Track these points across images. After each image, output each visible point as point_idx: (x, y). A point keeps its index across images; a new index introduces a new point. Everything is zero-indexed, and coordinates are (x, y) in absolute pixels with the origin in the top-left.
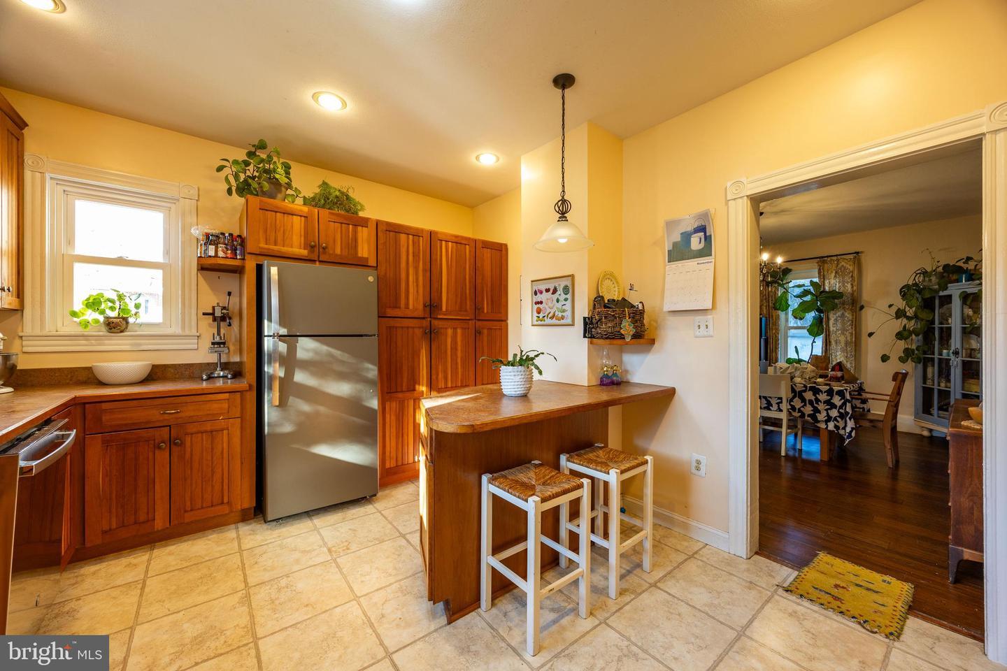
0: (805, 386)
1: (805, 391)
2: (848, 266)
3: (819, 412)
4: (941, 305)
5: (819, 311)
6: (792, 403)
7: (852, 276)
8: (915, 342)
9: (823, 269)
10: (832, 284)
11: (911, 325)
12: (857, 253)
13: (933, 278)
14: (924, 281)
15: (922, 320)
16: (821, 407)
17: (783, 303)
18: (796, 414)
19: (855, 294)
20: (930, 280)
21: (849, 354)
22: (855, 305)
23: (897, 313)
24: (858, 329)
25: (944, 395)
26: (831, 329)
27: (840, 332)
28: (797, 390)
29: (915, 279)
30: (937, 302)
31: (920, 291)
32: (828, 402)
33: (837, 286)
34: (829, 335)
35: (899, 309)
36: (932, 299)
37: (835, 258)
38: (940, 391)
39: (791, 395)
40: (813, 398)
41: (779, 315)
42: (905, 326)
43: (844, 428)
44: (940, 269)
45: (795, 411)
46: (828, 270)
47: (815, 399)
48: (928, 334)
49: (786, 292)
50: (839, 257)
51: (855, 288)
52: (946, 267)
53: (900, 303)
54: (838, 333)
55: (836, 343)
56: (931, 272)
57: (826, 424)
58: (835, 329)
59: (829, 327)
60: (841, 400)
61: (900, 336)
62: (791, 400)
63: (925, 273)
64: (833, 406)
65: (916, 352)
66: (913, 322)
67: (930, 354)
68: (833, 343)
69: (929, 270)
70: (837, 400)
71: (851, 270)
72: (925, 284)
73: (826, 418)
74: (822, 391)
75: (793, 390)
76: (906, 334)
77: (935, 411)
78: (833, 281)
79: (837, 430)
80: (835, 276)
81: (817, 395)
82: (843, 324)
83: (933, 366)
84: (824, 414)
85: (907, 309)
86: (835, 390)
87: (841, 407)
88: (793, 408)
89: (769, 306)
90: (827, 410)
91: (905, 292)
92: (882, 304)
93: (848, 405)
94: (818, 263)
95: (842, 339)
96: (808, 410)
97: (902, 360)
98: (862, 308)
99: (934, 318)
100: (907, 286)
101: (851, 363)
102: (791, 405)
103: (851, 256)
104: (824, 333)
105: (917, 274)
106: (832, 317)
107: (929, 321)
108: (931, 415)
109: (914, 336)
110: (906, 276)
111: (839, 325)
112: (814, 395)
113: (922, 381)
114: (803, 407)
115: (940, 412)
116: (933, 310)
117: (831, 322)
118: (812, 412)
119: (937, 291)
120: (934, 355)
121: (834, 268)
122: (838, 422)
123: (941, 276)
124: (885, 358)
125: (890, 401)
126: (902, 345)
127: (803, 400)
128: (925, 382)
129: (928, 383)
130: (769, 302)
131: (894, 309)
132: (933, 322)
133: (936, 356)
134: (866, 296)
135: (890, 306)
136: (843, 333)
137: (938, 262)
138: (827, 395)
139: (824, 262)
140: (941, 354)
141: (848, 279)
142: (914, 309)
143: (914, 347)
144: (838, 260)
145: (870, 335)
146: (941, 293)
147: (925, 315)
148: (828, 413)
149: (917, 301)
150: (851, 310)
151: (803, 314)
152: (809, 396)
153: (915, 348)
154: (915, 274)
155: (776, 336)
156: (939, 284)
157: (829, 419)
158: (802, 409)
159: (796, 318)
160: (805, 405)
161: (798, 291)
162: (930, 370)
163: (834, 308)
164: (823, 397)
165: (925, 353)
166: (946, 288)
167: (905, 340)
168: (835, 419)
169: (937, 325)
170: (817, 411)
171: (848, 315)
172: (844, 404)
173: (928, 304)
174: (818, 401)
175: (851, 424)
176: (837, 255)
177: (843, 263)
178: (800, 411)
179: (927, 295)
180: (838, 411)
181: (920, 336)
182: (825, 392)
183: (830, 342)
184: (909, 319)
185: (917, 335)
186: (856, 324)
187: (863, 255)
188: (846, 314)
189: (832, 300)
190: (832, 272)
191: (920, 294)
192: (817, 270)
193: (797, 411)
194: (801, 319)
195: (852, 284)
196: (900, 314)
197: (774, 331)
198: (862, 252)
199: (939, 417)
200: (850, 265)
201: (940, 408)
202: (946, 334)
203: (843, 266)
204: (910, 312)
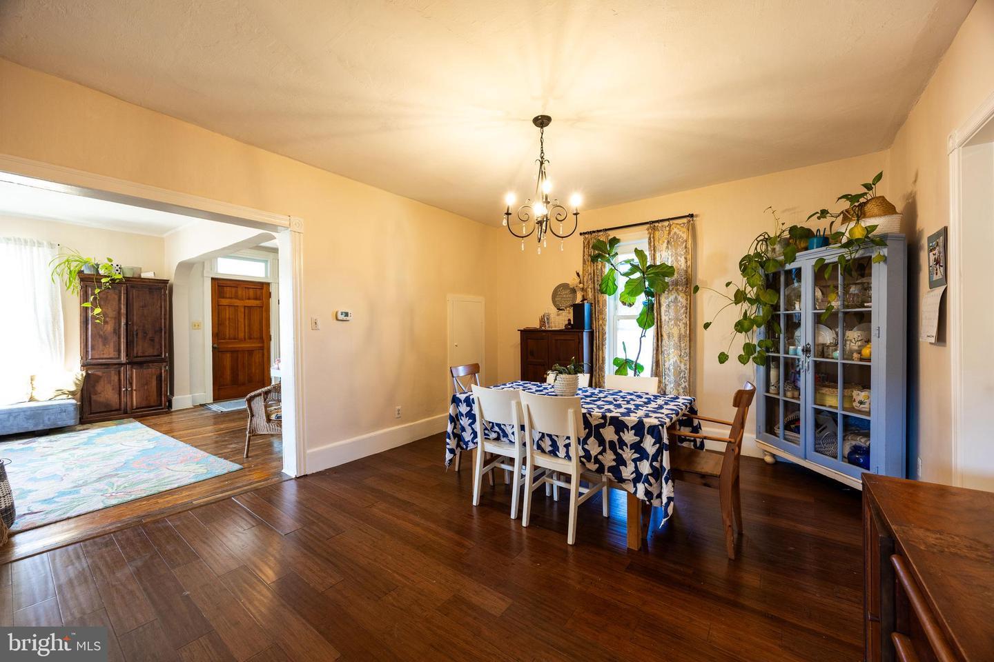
0: (604, 417)
1: (603, 425)
2: (681, 233)
3: (625, 464)
4: (788, 284)
5: (649, 294)
6: (586, 447)
7: (686, 247)
8: (756, 336)
9: (654, 237)
10: (665, 256)
11: (753, 311)
12: (692, 216)
13: (777, 247)
14: (767, 250)
15: (765, 304)
16: (628, 454)
17: (610, 284)
18: (593, 466)
19: (689, 270)
20: (774, 250)
21: (683, 351)
22: (690, 286)
23: (736, 296)
24: (692, 319)
25: (792, 408)
26: (664, 318)
27: (673, 322)
28: (594, 423)
29: (756, 248)
30: (782, 279)
31: (762, 265)
32: (637, 447)
33: (670, 260)
34: (661, 327)
35: (738, 290)
36: (776, 275)
37: (666, 223)
38: (786, 403)
39: (583, 434)
40: (615, 438)
41: (605, 300)
42: (745, 313)
43: (659, 496)
44: (786, 235)
45: (589, 461)
46: (659, 239)
47: (618, 440)
48: (771, 323)
49: (614, 268)
50: (671, 222)
51: (689, 263)
52: (793, 230)
53: (740, 282)
54: (671, 323)
55: (669, 337)
56: (776, 237)
57: (635, 486)
58: (667, 320)
59: (661, 316)
60: (654, 444)
61: (740, 327)
62: (585, 441)
63: (767, 240)
64: (643, 455)
65: (758, 349)
66: (754, 307)
67: (774, 352)
68: (665, 336)
69: (772, 235)
70: (649, 444)
71: (685, 238)
72: (769, 255)
73: (634, 475)
74: (627, 427)
75: (587, 423)
76: (746, 324)
77: (780, 430)
78: (665, 254)
79: (649, 501)
80: (667, 247)
81: (621, 434)
82: (677, 312)
83: (778, 367)
84: (631, 467)
85: (749, 289)
86: (647, 426)
87: (655, 458)
88: (587, 455)
89: (594, 287)
90: (635, 461)
91: (746, 265)
92: (719, 284)
93: (666, 454)
94: (648, 229)
95: (675, 331)
96: (609, 459)
97: (742, 360)
98: (696, 289)
99: (778, 302)
100: (747, 258)
101: (685, 365)
102: (584, 449)
103: (685, 220)
104: (655, 324)
105: (759, 242)
106: (665, 300)
107: (772, 305)
108: (775, 434)
109: (755, 327)
110: (746, 246)
111: (672, 314)
112: (617, 433)
113: (765, 389)
114: (601, 453)
115: (788, 433)
116: (778, 291)
117: (663, 309)
118: (615, 464)
119: (782, 264)
120: (779, 352)
121: (666, 236)
122: (650, 485)
123: (786, 243)
124: (723, 358)
125: (729, 442)
126: (742, 339)
127: (601, 441)
128: (768, 391)
129: (771, 391)
130: (594, 283)
131: (732, 290)
132: (776, 307)
133: (782, 355)
134: (701, 276)
135: (728, 284)
136: (676, 324)
137: (783, 224)
138: (635, 435)
139: (654, 229)
140: (787, 352)
141: (681, 251)
142: (755, 289)
143: (755, 342)
144: (670, 226)
145: (707, 326)
146: (788, 267)
147: (768, 297)
148: (636, 467)
149: (759, 279)
150: (685, 292)
151: (632, 298)
152: (609, 433)
153: (756, 344)
154: (756, 242)
155: (603, 329)
156: (785, 255)
157: (638, 477)
158: (600, 457)
159: (624, 304)
160: (604, 450)
161: (627, 268)
162: (773, 373)
163: (665, 287)
164: (629, 437)
165: (768, 350)
166: (793, 259)
167: (746, 332)
168: (647, 481)
169: (782, 312)
170: (621, 461)
171: (682, 299)
172: (659, 452)
173: (771, 283)
174: (622, 443)
175: (667, 490)
176: (668, 220)
177: (675, 230)
178: (597, 461)
179: (772, 269)
180: (651, 465)
181: (763, 326)
182: (632, 428)
183: (662, 336)
184: (751, 301)
185: (759, 326)
186: (691, 310)
187: (698, 218)
188: (680, 298)
189: (662, 278)
190: (663, 242)
191: (762, 267)
192: (647, 240)
193: (593, 460)
194: (630, 305)
195: (686, 258)
196: (740, 297)
197: (601, 322)
198: (697, 216)
199: (785, 439)
200: (683, 232)
201: (787, 427)
202: (793, 324)
203: (675, 233)
204: (751, 292)
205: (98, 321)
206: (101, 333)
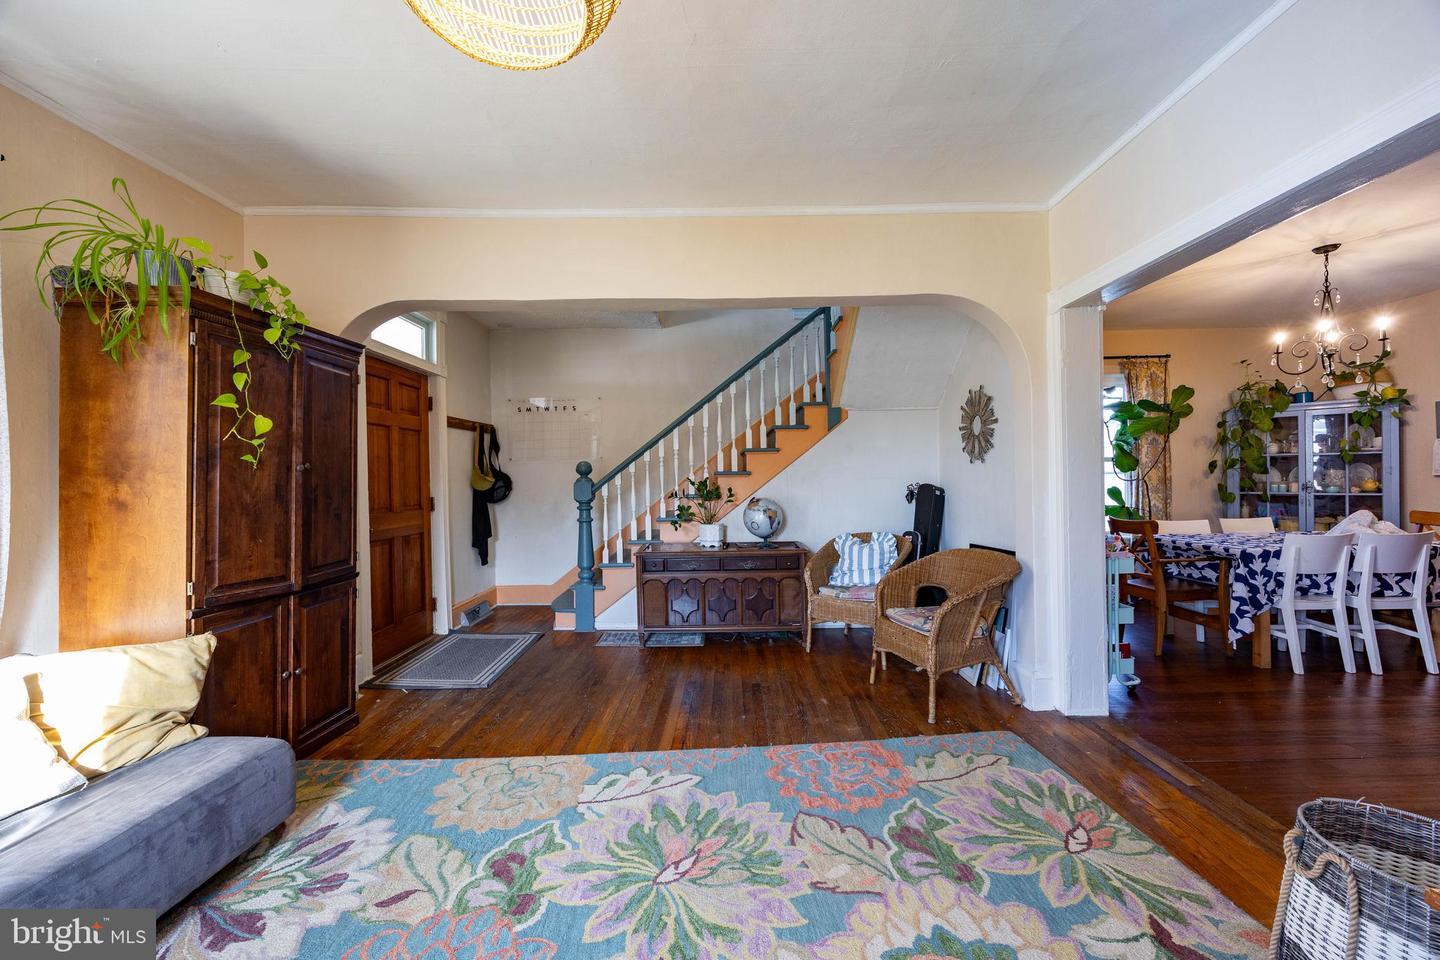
8: (1228, 477)
9: (1134, 374)
12: (1169, 356)
27: (1151, 465)
37: (1144, 360)
50: (1148, 360)
58: (1147, 460)
67: (1251, 491)
71: (1163, 379)
78: (1145, 392)
94: (1123, 365)
103: (1162, 360)
121: (1144, 374)
139: (1133, 365)
144: (1147, 363)
169: (1269, 454)
176: (1146, 357)
177: (1153, 368)
186: (1170, 452)
203: (1154, 372)
205: (248, 458)
206: (247, 498)
